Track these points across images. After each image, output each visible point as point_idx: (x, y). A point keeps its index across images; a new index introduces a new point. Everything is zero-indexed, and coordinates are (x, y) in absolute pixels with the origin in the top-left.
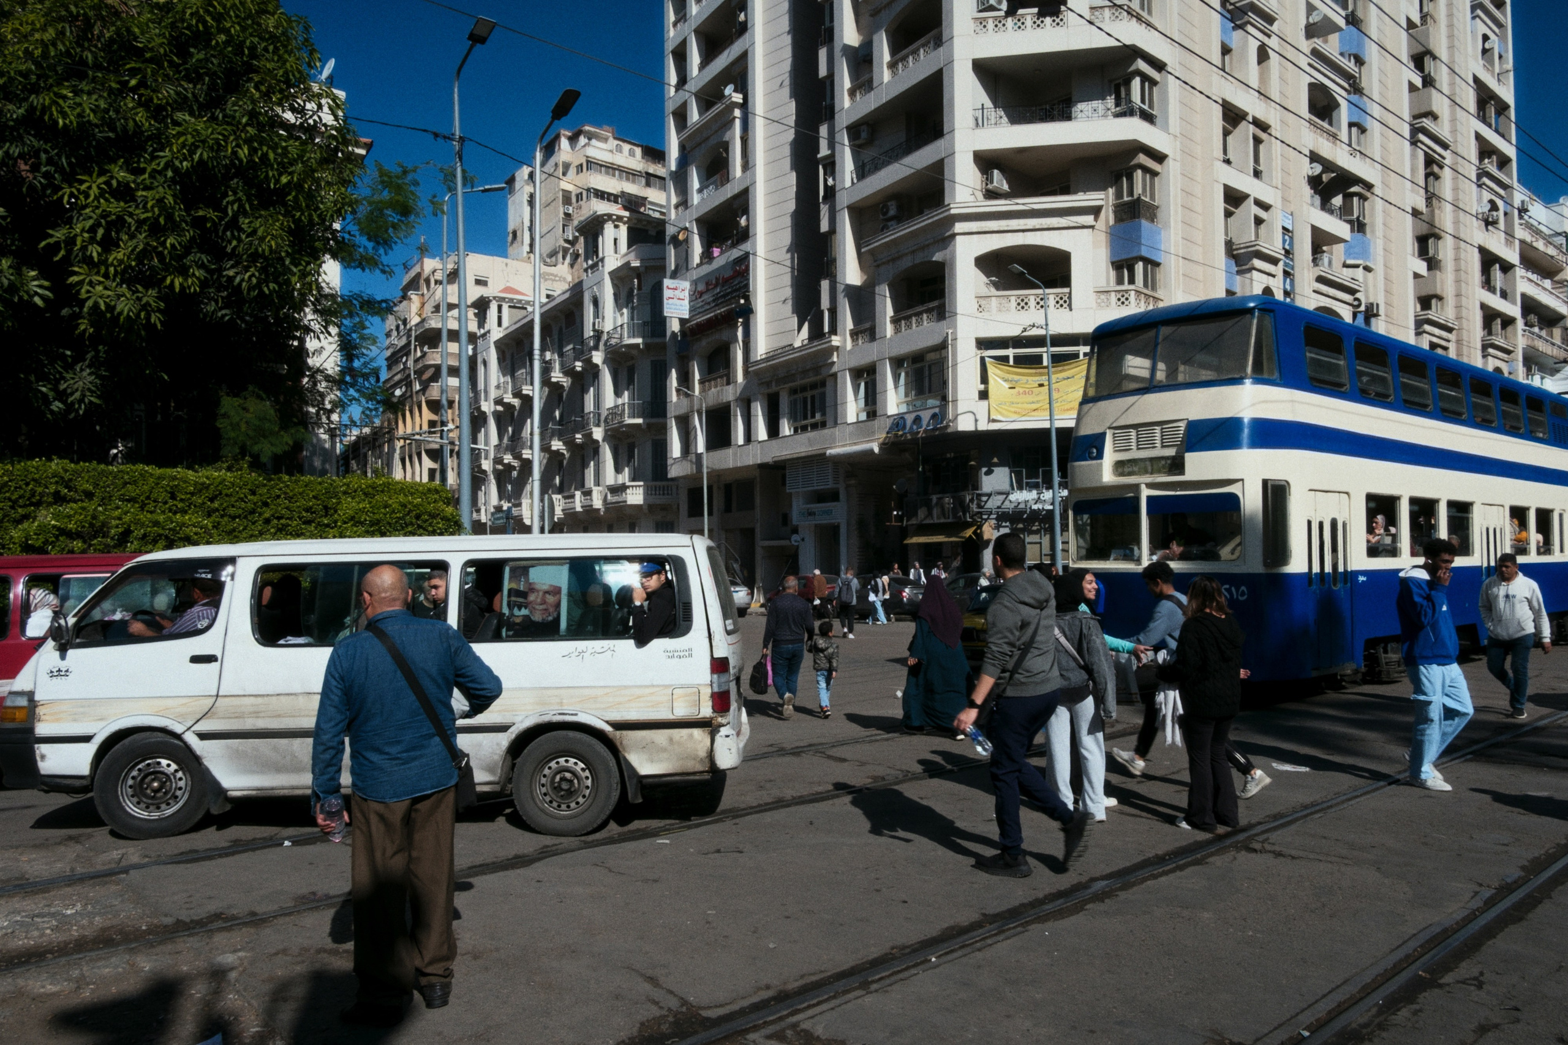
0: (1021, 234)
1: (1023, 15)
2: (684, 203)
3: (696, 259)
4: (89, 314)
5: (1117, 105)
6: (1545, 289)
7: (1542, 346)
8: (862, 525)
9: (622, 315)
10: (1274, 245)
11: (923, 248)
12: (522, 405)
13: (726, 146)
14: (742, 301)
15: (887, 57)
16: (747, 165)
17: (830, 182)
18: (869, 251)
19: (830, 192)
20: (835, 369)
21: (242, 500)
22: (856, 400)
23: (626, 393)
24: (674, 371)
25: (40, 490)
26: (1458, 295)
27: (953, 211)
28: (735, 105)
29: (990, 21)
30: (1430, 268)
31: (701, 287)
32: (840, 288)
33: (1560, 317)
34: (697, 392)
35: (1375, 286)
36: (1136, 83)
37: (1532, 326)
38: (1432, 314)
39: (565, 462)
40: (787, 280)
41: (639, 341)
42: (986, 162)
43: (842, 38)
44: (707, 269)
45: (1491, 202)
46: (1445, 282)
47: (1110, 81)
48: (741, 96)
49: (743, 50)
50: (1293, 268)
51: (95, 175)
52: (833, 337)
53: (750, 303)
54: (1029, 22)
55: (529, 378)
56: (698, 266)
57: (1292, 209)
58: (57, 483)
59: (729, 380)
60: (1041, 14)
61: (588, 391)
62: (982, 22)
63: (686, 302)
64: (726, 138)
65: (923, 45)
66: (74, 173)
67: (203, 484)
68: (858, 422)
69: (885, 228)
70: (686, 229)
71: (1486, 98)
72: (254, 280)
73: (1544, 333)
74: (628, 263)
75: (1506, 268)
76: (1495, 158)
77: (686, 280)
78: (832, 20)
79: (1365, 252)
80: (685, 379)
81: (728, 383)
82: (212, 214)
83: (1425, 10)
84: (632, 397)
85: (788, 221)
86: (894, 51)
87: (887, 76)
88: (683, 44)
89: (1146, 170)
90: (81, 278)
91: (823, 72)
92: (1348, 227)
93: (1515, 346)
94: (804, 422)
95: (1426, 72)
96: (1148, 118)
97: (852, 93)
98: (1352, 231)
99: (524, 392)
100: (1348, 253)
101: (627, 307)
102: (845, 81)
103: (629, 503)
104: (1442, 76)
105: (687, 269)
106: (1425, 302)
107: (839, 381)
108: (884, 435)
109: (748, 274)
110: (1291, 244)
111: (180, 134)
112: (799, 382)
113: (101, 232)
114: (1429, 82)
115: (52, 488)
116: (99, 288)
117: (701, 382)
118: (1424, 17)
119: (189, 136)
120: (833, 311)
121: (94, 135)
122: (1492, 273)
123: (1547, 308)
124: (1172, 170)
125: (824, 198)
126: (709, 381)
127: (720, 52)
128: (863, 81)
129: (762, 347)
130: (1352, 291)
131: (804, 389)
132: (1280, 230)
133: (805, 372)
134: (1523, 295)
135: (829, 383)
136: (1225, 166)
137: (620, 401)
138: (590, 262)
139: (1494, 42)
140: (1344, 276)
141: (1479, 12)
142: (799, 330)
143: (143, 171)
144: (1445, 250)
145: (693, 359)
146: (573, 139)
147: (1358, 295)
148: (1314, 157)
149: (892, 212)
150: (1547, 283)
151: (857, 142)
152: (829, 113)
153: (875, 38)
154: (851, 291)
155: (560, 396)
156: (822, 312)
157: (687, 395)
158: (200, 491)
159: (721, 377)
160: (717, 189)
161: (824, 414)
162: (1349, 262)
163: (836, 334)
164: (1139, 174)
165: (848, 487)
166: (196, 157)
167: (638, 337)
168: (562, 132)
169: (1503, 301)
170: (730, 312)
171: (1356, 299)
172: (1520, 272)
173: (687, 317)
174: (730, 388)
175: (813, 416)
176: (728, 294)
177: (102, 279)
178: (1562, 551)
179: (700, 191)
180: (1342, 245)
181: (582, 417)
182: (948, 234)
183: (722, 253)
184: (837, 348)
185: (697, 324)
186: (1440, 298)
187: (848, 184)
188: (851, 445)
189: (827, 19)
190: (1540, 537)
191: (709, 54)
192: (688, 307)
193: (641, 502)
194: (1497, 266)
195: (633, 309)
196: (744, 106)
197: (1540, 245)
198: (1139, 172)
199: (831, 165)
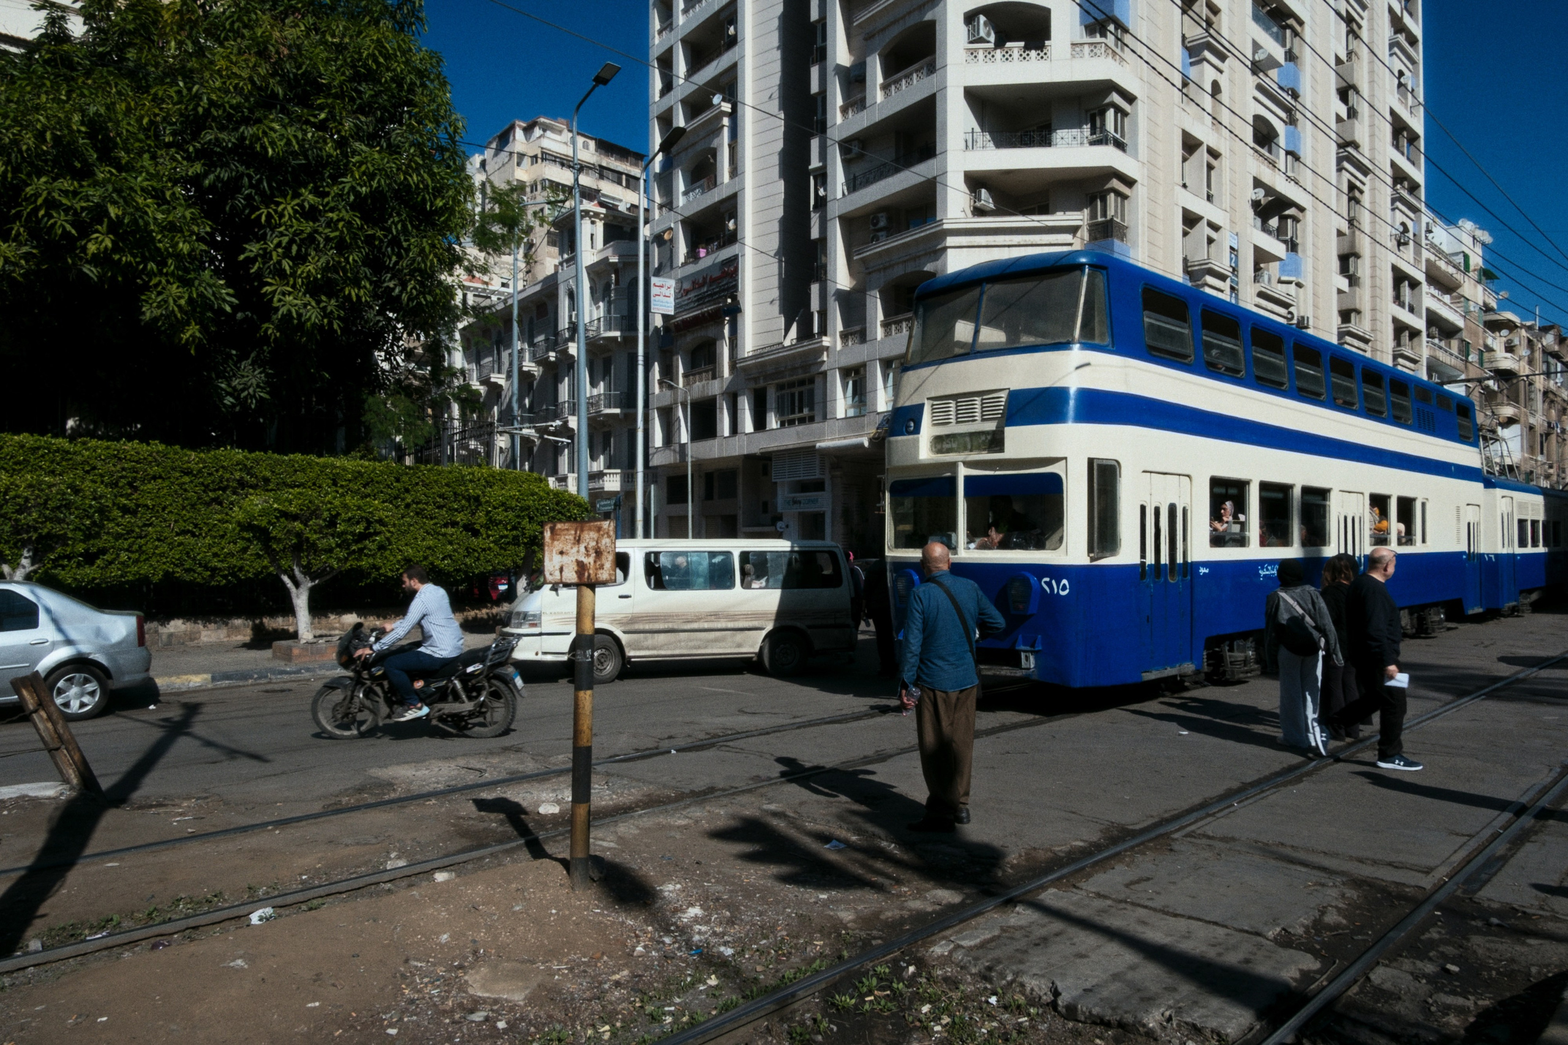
0: (1006, 249)
1: (1010, 48)
2: (668, 205)
3: (681, 259)
4: (280, 320)
5: (1093, 133)
6: (1445, 304)
7: (1442, 356)
8: (846, 514)
9: (598, 308)
10: (1223, 264)
11: (915, 258)
12: (488, 393)
13: (714, 153)
14: (729, 301)
15: (880, 79)
16: (735, 171)
17: (821, 192)
18: (861, 259)
19: (822, 203)
20: (824, 368)
21: (388, 486)
22: (845, 397)
23: (602, 384)
24: (656, 364)
25: (227, 476)
26: (1373, 309)
27: (945, 226)
28: (724, 113)
29: (981, 52)
30: (1350, 285)
31: (687, 286)
32: (831, 290)
33: (1458, 330)
34: (681, 385)
35: (1305, 300)
36: (1110, 114)
37: (1433, 337)
38: (1353, 327)
39: (535, 449)
40: (775, 282)
41: (617, 334)
42: (975, 181)
43: (835, 58)
44: (692, 269)
45: (1403, 224)
46: (1363, 298)
47: (1087, 111)
48: (730, 106)
49: (733, 61)
50: (1237, 284)
51: (289, 197)
52: (824, 338)
53: (738, 303)
54: (1016, 54)
55: (496, 366)
56: (683, 265)
57: (1237, 230)
58: (241, 470)
59: (715, 374)
60: (1027, 48)
61: (562, 381)
62: (973, 53)
63: (672, 300)
64: (715, 144)
65: (917, 71)
66: (273, 196)
67: (359, 472)
68: (846, 418)
69: (875, 239)
70: (671, 229)
71: (1399, 128)
72: (414, 292)
73: (1443, 344)
74: (607, 258)
75: (1414, 284)
76: (1406, 184)
77: (670, 278)
78: (824, 39)
79: (1297, 271)
80: (668, 373)
81: (714, 377)
82: (379, 234)
83: (1350, 48)
84: (608, 388)
85: (776, 227)
86: (886, 74)
87: (880, 96)
88: (670, 51)
89: (1118, 193)
90: (274, 288)
91: (815, 88)
92: (1283, 247)
93: (1421, 356)
94: (792, 417)
95: (1350, 104)
96: (1120, 145)
97: (844, 110)
98: (1287, 250)
99: (493, 380)
100: (1283, 270)
101: (603, 301)
102: (837, 98)
103: (606, 489)
104: (1364, 109)
105: (672, 268)
106: (1346, 315)
107: (829, 379)
108: (874, 431)
109: (737, 275)
110: (1236, 262)
111: (361, 163)
112: (787, 379)
113: (294, 248)
114: (1352, 113)
115: (237, 475)
116: (289, 298)
117: (685, 376)
118: (1350, 54)
119: (369, 165)
120: (823, 313)
121: (289, 163)
122: (1402, 289)
123: (1446, 321)
124: (1140, 194)
125: (815, 207)
126: (694, 375)
127: (708, 63)
128: (856, 99)
129: (749, 344)
130: (1286, 306)
131: (791, 385)
132: (1228, 250)
133: (794, 369)
134: (1428, 310)
135: (818, 380)
136: (1183, 190)
137: (595, 392)
138: (566, 256)
139: (1407, 79)
140: (1280, 291)
141: (1396, 50)
142: (787, 330)
143: (327, 194)
144: (1363, 268)
145: (677, 353)
146: (528, 130)
147: (1292, 309)
148: (1258, 183)
149: (882, 223)
150: (1447, 298)
151: (848, 156)
152: (821, 128)
153: (869, 60)
154: (841, 296)
155: (531, 385)
156: (812, 314)
157: (671, 387)
158: (356, 478)
159: (707, 371)
160: (703, 193)
161: (812, 409)
162: (1284, 278)
163: (826, 335)
164: (1111, 197)
165: (833, 477)
166: (375, 184)
167: (615, 330)
168: (517, 122)
169: (1411, 315)
170: (718, 310)
171: (1290, 313)
172: (1425, 287)
173: (672, 313)
174: (716, 382)
175: (801, 411)
176: (715, 293)
177: (290, 289)
178: (1424, 541)
179: (686, 193)
180: (1277, 263)
181: (556, 406)
182: (940, 247)
183: (708, 254)
184: (827, 348)
185: (683, 321)
186: (1358, 312)
187: (839, 195)
188: (839, 439)
189: (819, 40)
190: (1402, 527)
191: (696, 63)
192: (673, 304)
193: (618, 489)
194: (1406, 283)
195: (609, 303)
196: (733, 115)
197: (1442, 264)
198: (1112, 195)
199: (822, 176)
